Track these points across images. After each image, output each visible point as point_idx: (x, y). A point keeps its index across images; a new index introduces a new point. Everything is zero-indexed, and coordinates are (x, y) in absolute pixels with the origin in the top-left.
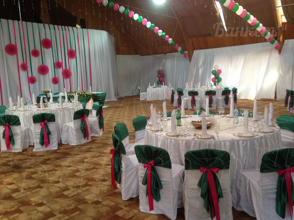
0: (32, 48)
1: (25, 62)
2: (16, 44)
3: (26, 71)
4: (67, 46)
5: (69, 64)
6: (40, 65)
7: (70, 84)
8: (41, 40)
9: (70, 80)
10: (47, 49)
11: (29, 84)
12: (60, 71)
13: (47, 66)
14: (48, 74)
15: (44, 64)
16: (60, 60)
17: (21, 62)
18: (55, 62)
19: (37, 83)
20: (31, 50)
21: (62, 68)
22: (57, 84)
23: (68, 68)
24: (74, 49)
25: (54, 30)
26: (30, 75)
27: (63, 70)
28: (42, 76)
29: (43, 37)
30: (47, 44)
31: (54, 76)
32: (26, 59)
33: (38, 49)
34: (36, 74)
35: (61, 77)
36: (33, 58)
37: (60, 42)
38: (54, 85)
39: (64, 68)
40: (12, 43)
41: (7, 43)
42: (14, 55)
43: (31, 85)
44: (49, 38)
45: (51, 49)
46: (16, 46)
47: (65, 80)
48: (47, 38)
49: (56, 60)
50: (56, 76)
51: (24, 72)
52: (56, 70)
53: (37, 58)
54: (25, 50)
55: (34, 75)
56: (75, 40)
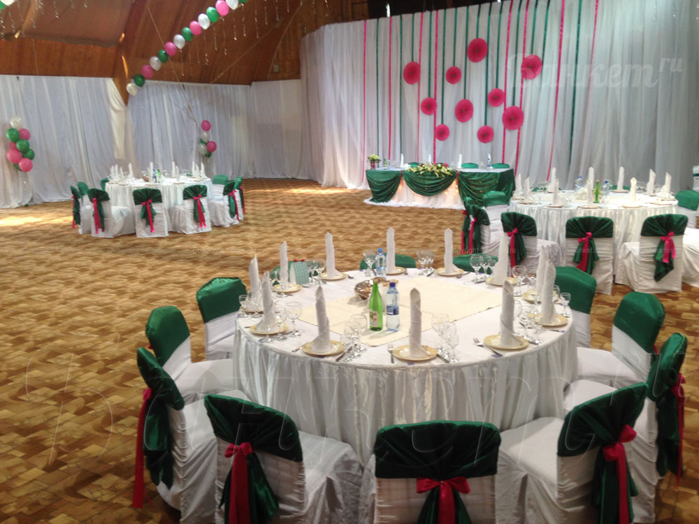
0: (448, 65)
1: (433, 96)
2: (420, 61)
3: (432, 116)
4: (524, 48)
5: (521, 93)
6: (460, 100)
7: (518, 143)
8: (469, 42)
9: (519, 133)
10: (475, 64)
11: (435, 140)
12: (498, 112)
13: (471, 101)
14: (471, 119)
15: (467, 98)
16: (501, 87)
17: (424, 96)
18: (490, 90)
19: (450, 139)
20: (447, 69)
21: (503, 105)
22: (489, 141)
23: (517, 104)
24: (540, 55)
25: (498, 15)
26: (439, 123)
27: (505, 109)
28: (460, 124)
29: (472, 37)
30: (477, 50)
31: (483, 125)
32: (435, 90)
33: (459, 67)
34: (450, 119)
35: (498, 124)
36: (448, 85)
37: (508, 41)
38: (483, 144)
39: (509, 104)
40: (414, 60)
41: (407, 60)
42: (414, 82)
43: (439, 143)
44: (483, 35)
45: (483, 62)
46: (419, 66)
47: (507, 131)
48: (480, 37)
49: (492, 86)
50: (488, 124)
51: (428, 116)
52: (489, 111)
53: (456, 85)
54: (436, 70)
55: (446, 123)
56: (546, 30)
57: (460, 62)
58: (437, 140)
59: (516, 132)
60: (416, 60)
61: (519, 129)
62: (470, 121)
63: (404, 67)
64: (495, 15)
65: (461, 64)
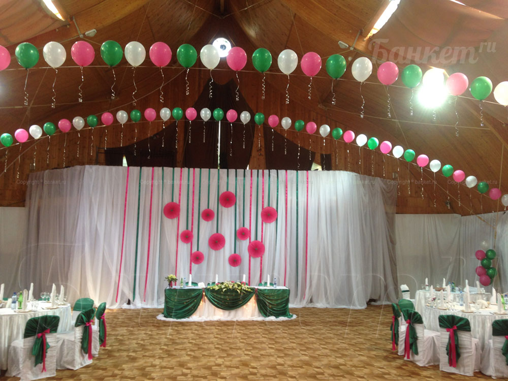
0: (204, 207)
1: (190, 229)
2: (179, 202)
3: (189, 244)
4: (263, 202)
5: (262, 232)
6: (213, 233)
7: (261, 267)
8: (220, 194)
9: (261, 260)
10: (226, 209)
11: (191, 264)
12: (245, 244)
13: (223, 235)
14: (223, 248)
15: (219, 232)
16: (247, 226)
17: (182, 228)
18: (238, 228)
19: (204, 263)
20: (202, 210)
21: (248, 239)
22: (237, 265)
23: (259, 239)
24: (275, 207)
25: (243, 178)
26: (195, 250)
27: (250, 242)
28: (213, 252)
29: (223, 190)
30: (227, 199)
31: (233, 253)
32: (192, 225)
33: (212, 209)
34: (204, 248)
35: (245, 254)
36: (204, 223)
37: (251, 195)
38: (233, 268)
39: (253, 239)
40: (174, 201)
41: (167, 200)
42: (174, 218)
43: (195, 266)
44: (232, 190)
45: (233, 208)
46: (179, 205)
47: (252, 259)
48: (229, 190)
49: (240, 226)
50: (237, 253)
51: (185, 245)
52: (238, 243)
53: (210, 222)
54: (193, 210)
55: (201, 250)
56: (278, 192)
57: (213, 206)
58: (193, 264)
59: (259, 259)
60: (176, 200)
61: (261, 257)
62: (222, 250)
63: (164, 206)
64: (240, 178)
65: (214, 208)
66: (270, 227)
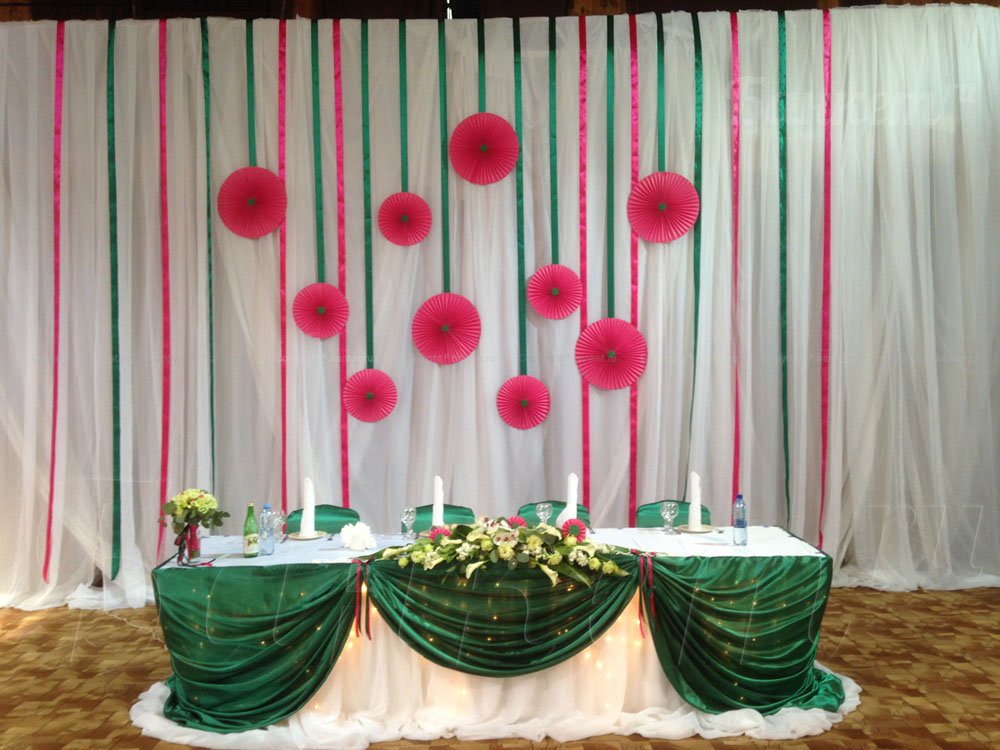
0: (385, 187)
1: (332, 279)
2: (282, 167)
3: (334, 342)
4: (635, 153)
5: (634, 281)
6: (430, 295)
7: (633, 427)
8: (453, 126)
9: (634, 400)
10: (480, 190)
11: (344, 421)
12: (564, 334)
13: (472, 301)
14: (473, 354)
15: (454, 289)
16: (569, 260)
17: (301, 276)
18: (530, 271)
19: (399, 418)
20: (377, 201)
21: (577, 313)
22: (535, 423)
23: (623, 313)
24: (686, 171)
25: (546, 52)
26: (357, 364)
27: (584, 326)
28: (434, 372)
29: (464, 108)
30: (483, 149)
31: (515, 372)
32: (342, 260)
33: (421, 194)
34: (396, 354)
35: (564, 377)
36: (388, 253)
37: (583, 127)
38: (514, 431)
39: (595, 313)
40: (261, 163)
41: (230, 161)
42: (265, 233)
43: (361, 431)
44: (500, 106)
45: (508, 183)
46: (282, 181)
47: (595, 398)
48: (490, 109)
49: (538, 258)
50: (533, 371)
51: (317, 344)
52: (532, 330)
53: (415, 250)
54: (341, 199)
55: (383, 364)
56: (699, 105)
57: (426, 178)
58: (352, 421)
59: (623, 395)
60: (267, 160)
61: (634, 388)
62: (468, 363)
63: (219, 182)
64: (535, 53)
65: (428, 189)
66: (667, 260)
